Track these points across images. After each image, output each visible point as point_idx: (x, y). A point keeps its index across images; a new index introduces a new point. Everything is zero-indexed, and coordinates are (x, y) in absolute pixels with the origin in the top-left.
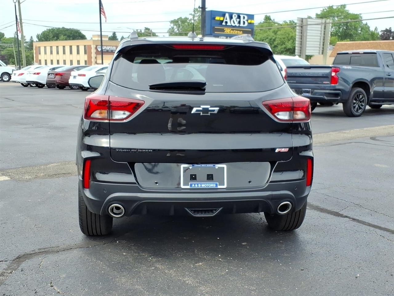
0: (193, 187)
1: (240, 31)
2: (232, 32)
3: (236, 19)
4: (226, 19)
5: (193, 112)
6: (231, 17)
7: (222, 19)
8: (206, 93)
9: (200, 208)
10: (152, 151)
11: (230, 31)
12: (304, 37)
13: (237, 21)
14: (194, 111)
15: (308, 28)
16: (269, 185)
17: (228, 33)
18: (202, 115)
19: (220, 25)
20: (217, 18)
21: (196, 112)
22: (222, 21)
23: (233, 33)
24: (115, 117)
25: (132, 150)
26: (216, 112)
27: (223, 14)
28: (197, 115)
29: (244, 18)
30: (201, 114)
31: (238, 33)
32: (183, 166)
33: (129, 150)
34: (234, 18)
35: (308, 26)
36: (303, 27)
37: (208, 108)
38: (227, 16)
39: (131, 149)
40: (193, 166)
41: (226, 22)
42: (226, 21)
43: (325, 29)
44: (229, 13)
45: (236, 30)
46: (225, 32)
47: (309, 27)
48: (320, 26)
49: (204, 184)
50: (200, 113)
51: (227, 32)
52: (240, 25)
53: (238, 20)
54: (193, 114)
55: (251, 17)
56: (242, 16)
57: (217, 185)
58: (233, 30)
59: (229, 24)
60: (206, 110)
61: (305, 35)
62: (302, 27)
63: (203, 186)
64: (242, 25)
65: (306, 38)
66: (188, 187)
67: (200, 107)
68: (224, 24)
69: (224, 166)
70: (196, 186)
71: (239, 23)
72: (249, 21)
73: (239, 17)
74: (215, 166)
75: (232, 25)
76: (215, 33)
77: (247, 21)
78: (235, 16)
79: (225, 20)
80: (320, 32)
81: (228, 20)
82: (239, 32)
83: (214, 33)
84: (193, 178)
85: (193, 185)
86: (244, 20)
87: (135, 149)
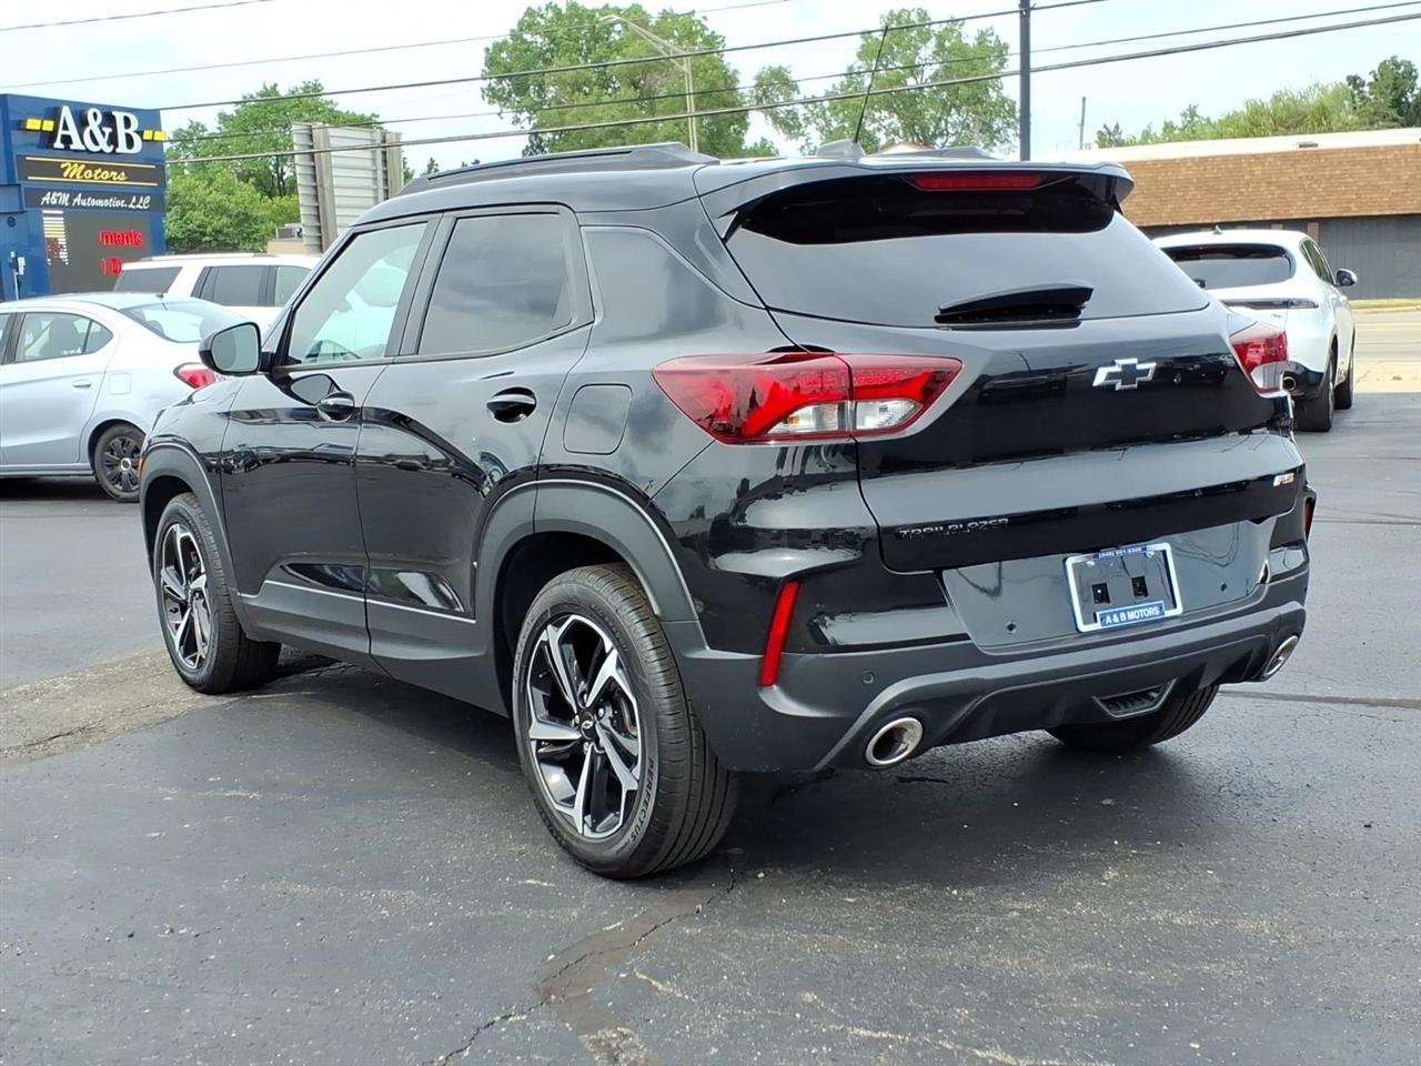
0: (1109, 624)
1: (119, 170)
2: (90, 176)
3: (100, 127)
4: (65, 127)
5: (1096, 383)
6: (82, 123)
7: (48, 126)
8: (1083, 322)
9: (1125, 691)
10: (1006, 520)
11: (82, 174)
12: (327, 193)
13: (103, 133)
14: (1100, 378)
15: (334, 161)
16: (1271, 587)
17: (74, 177)
18: (1120, 391)
19: (47, 151)
20: (33, 124)
21: (1106, 379)
22: (52, 136)
23: (92, 178)
24: (863, 424)
25: (950, 527)
26: (1149, 377)
27: (52, 110)
28: (1108, 389)
29: (127, 123)
30: (1119, 386)
31: (111, 179)
32: (1072, 560)
33: (941, 528)
34: (94, 125)
35: (332, 153)
36: (316, 155)
37: (1135, 365)
38: (66, 113)
39: (945, 524)
40: (1095, 557)
41: (67, 140)
42: (65, 133)
43: (385, 162)
44: (70, 104)
45: (104, 168)
46: (65, 174)
47: (336, 158)
48: (368, 154)
49: (1133, 609)
50: (1114, 385)
51: (71, 176)
52: (118, 150)
53: (108, 130)
54: (1099, 387)
55: (150, 118)
56: (119, 117)
57: (1161, 608)
58: (94, 168)
59: (76, 145)
60: (1129, 373)
61: (326, 184)
62: (312, 155)
63: (1132, 615)
64: (122, 148)
65: (333, 197)
66: (1097, 626)
67: (1113, 364)
68: (58, 144)
69: (1166, 546)
70: (1116, 619)
71: (113, 140)
72: (148, 135)
73: (109, 119)
74: (1145, 549)
75: (87, 150)
76: (30, 178)
77: (140, 133)
78: (95, 115)
79: (61, 132)
80: (370, 175)
81: (73, 132)
82: (114, 174)
83: (26, 179)
84: (1101, 595)
85: (1108, 620)
86: (130, 131)
87: (957, 522)
